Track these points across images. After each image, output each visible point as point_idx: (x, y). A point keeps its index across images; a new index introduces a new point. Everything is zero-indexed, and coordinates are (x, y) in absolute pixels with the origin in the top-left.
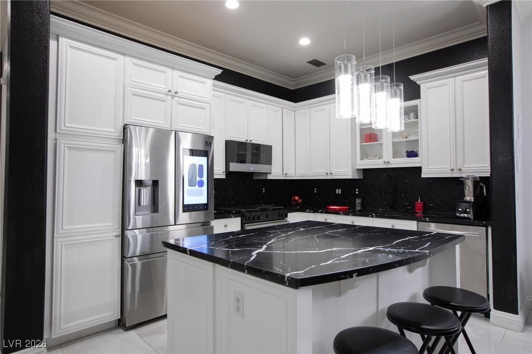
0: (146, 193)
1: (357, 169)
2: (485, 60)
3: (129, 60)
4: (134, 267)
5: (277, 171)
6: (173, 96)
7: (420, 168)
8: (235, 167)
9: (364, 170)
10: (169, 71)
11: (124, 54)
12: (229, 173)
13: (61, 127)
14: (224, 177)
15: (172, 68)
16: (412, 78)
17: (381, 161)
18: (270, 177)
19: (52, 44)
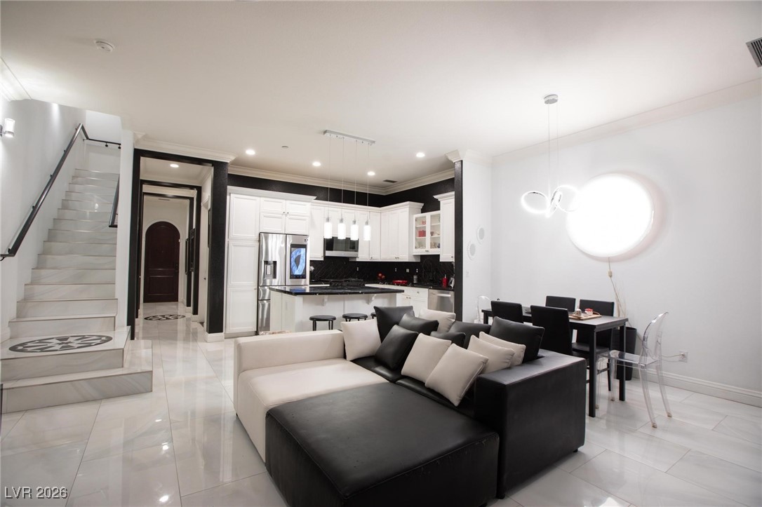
0: (269, 268)
1: (414, 256)
2: (453, 193)
3: (262, 199)
4: (263, 305)
5: (363, 256)
6: (286, 215)
7: (439, 255)
8: (329, 253)
9: (421, 256)
10: (284, 201)
11: (260, 197)
12: (325, 257)
13: (230, 236)
14: (322, 259)
15: (286, 200)
16: (435, 197)
17: (424, 250)
18: (357, 260)
19: (228, 197)
